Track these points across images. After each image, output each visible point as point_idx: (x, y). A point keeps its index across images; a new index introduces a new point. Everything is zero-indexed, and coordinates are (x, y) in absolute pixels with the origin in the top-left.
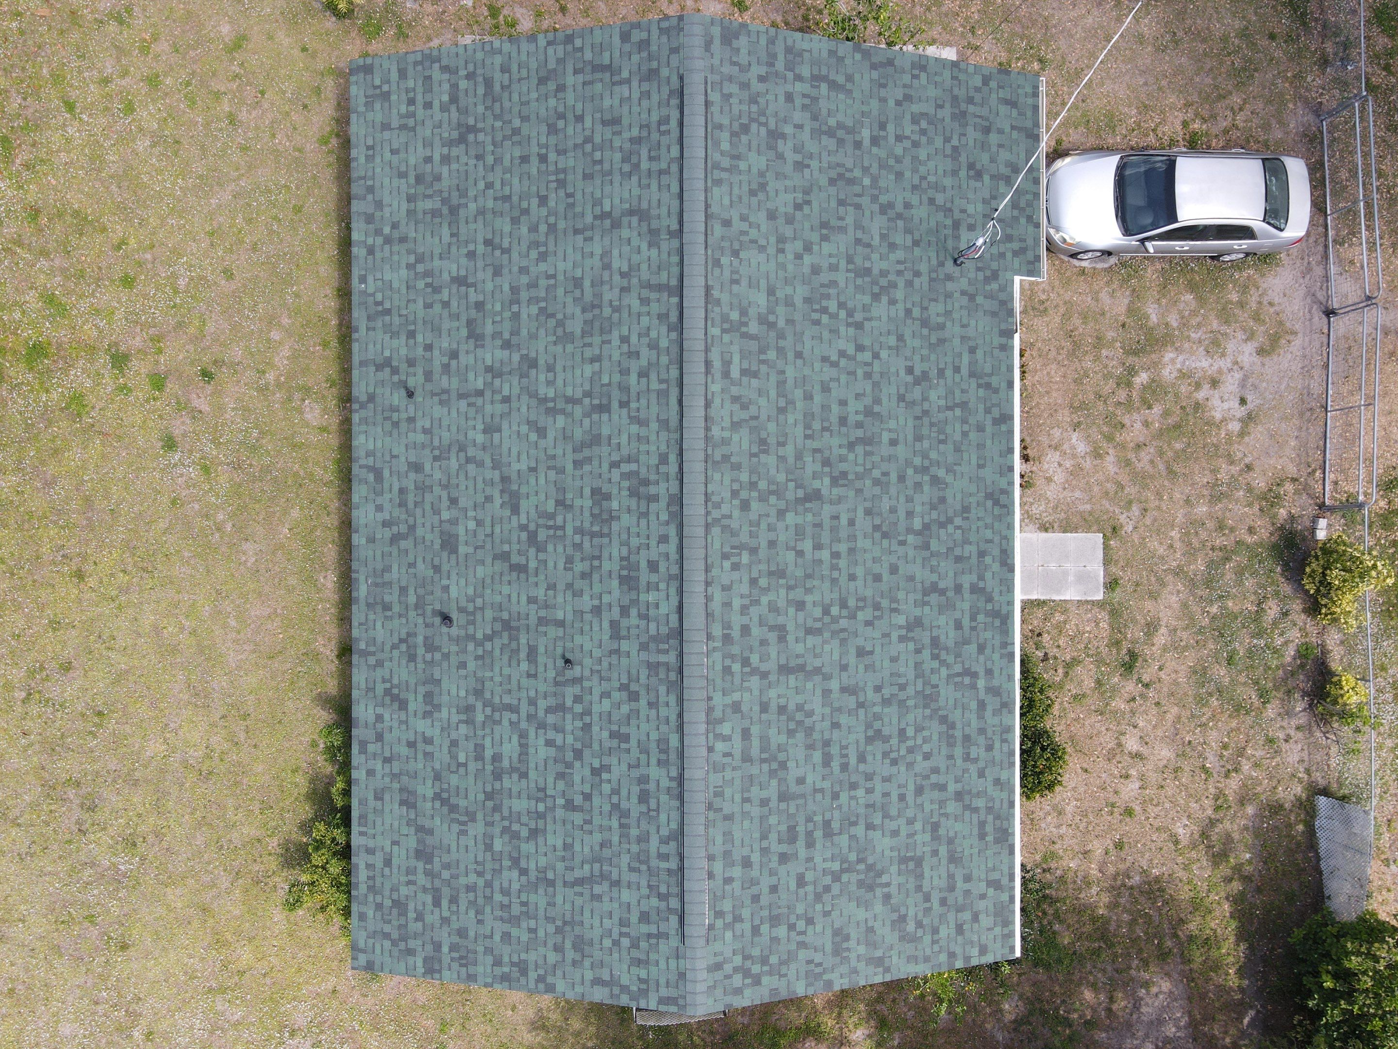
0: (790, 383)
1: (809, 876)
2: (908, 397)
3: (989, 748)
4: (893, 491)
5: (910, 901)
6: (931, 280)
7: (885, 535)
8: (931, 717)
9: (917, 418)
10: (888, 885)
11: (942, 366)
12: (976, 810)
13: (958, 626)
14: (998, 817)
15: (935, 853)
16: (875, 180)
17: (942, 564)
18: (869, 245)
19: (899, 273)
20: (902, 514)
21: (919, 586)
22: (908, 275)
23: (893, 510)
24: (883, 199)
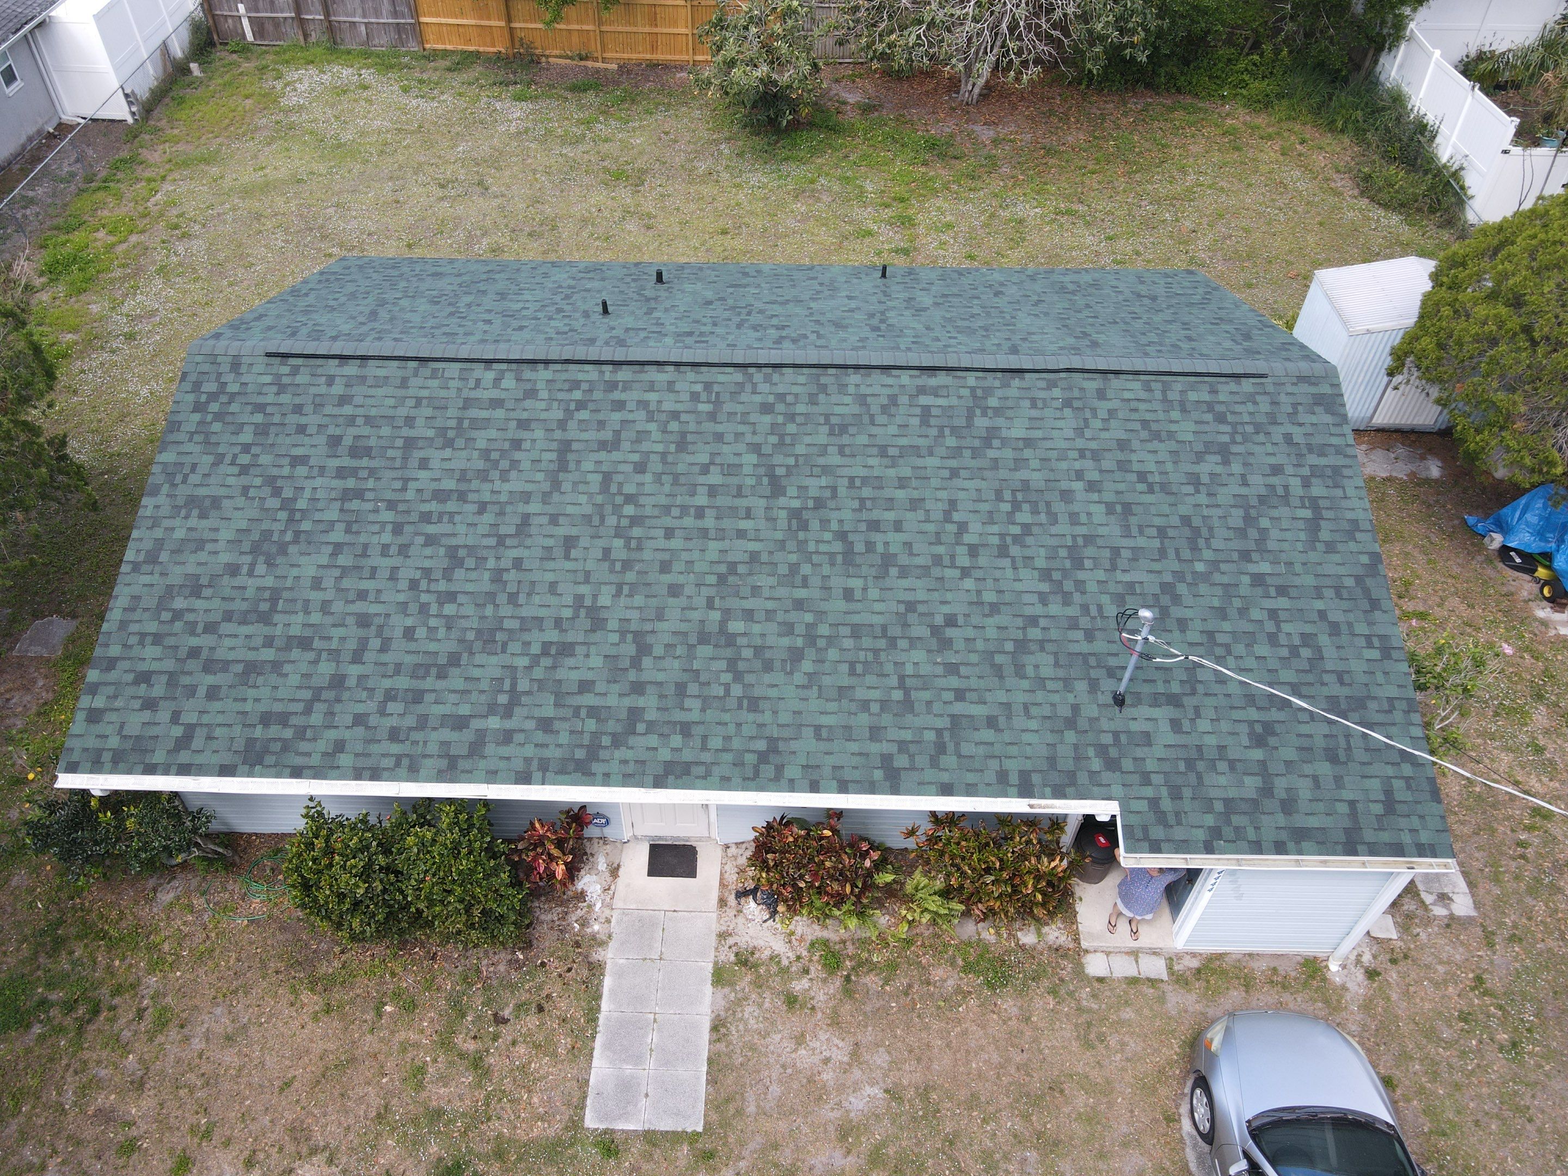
0: (920, 462)
1: (301, 471)
2: (912, 618)
3: (394, 735)
4: (782, 592)
5: (216, 603)
6: (1085, 656)
7: (722, 579)
8: (461, 641)
9: (884, 628)
10: (251, 574)
11: (963, 670)
12: (308, 711)
13: (585, 686)
14: (286, 746)
15: (269, 642)
16: (1205, 577)
17: (676, 664)
18: (1114, 568)
19: (1085, 608)
20: (749, 604)
21: (648, 627)
22: (1084, 622)
23: (756, 591)
24: (1182, 589)
